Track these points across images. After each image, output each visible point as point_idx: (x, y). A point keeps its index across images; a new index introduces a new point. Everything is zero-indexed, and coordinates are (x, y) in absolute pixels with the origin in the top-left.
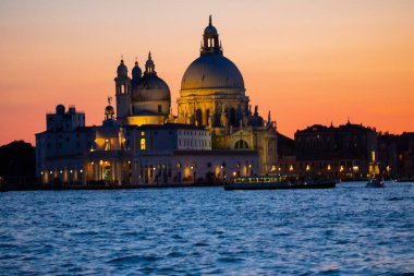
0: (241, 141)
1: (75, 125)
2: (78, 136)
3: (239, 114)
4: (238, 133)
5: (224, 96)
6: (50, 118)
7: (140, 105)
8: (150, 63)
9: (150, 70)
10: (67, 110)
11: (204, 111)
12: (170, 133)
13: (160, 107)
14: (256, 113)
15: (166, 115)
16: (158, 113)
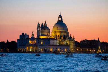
0: (66, 43)
1: (26, 38)
2: (27, 40)
3: (66, 36)
4: (66, 41)
5: (63, 32)
6: (20, 36)
7: (43, 33)
8: (45, 23)
9: (45, 25)
10: (24, 34)
11: (58, 35)
12: (49, 40)
13: (47, 34)
14: (70, 36)
15: (49, 36)
16: (47, 35)
